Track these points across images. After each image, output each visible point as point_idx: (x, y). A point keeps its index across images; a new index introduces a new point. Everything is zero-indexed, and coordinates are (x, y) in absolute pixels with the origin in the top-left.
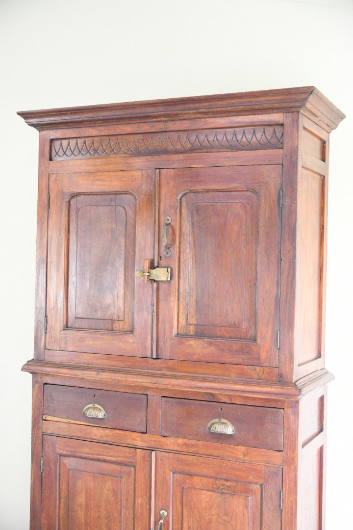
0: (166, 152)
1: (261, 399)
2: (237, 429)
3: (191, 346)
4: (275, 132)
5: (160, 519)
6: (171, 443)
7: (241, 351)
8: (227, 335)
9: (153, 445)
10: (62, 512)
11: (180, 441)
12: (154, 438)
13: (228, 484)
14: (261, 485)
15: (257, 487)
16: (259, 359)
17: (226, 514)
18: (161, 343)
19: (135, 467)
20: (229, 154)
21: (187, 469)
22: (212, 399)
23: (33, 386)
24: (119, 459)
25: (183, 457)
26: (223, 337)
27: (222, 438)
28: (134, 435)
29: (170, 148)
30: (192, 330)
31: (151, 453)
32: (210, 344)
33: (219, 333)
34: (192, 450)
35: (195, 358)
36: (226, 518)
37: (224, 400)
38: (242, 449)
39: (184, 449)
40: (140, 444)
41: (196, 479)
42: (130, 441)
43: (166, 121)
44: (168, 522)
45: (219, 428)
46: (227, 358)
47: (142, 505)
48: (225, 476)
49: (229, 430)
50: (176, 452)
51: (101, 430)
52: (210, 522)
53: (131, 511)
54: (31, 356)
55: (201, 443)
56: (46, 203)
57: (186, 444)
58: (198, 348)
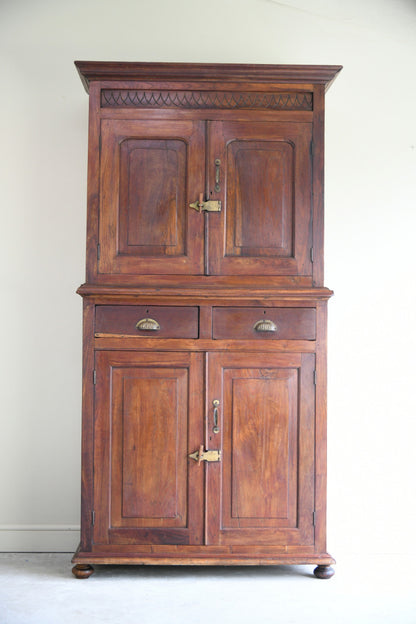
0: (214, 107)
1: (297, 301)
2: (279, 327)
3: (238, 263)
4: (305, 98)
5: (214, 407)
6: (221, 344)
7: (282, 265)
8: (268, 254)
9: (204, 347)
10: (115, 417)
11: (230, 341)
12: (206, 342)
13: (271, 371)
14: (299, 370)
15: (296, 371)
16: (297, 270)
17: (271, 396)
18: (213, 263)
19: (188, 368)
20: (270, 112)
21: (236, 363)
22: (257, 305)
23: (84, 308)
24: (173, 363)
25: (233, 354)
26: (265, 256)
27: (267, 335)
28: (187, 341)
29: (218, 104)
30: (238, 251)
31: (205, 355)
32: (256, 261)
33: (261, 253)
34: (240, 348)
35: (243, 273)
36: (269, 398)
37: (268, 304)
38: (284, 342)
39: (234, 348)
40: (193, 348)
41: (243, 371)
42: (183, 347)
43: (215, 82)
44: (219, 409)
45: (265, 327)
46: (271, 271)
47: (196, 399)
48: (268, 365)
49: (273, 328)
50: (227, 351)
51: (155, 341)
52: (257, 403)
53: (185, 407)
54: (83, 281)
55: (247, 341)
56: (98, 143)
57: (234, 344)
58: (245, 264)
